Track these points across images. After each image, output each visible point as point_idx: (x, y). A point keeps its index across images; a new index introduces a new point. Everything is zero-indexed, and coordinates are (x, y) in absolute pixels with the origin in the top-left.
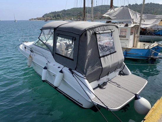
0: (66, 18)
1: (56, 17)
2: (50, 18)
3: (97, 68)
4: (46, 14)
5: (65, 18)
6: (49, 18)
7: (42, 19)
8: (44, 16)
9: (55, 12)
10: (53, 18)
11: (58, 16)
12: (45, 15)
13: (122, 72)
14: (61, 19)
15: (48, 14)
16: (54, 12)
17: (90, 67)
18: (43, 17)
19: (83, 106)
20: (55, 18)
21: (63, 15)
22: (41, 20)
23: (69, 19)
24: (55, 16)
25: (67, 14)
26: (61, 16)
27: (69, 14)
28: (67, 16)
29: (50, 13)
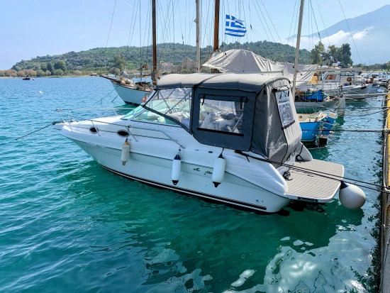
0: (81, 72)
1: (53, 68)
2: (35, 73)
3: (281, 146)
4: (23, 62)
5: (77, 71)
6: (31, 71)
7: (14, 74)
8: (17, 67)
9: (48, 57)
10: (43, 73)
11: (58, 66)
12: (19, 64)
13: (299, 158)
14: (66, 74)
15: (29, 61)
16: (43, 58)
17: (272, 144)
18: (14, 68)
19: (267, 211)
20: (48, 72)
21: (70, 65)
22: (8, 76)
23: (87, 74)
24: (49, 68)
25: (81, 63)
26: (66, 67)
27: (86, 62)
28: (80, 67)
29: (33, 60)
